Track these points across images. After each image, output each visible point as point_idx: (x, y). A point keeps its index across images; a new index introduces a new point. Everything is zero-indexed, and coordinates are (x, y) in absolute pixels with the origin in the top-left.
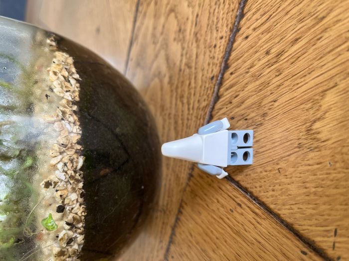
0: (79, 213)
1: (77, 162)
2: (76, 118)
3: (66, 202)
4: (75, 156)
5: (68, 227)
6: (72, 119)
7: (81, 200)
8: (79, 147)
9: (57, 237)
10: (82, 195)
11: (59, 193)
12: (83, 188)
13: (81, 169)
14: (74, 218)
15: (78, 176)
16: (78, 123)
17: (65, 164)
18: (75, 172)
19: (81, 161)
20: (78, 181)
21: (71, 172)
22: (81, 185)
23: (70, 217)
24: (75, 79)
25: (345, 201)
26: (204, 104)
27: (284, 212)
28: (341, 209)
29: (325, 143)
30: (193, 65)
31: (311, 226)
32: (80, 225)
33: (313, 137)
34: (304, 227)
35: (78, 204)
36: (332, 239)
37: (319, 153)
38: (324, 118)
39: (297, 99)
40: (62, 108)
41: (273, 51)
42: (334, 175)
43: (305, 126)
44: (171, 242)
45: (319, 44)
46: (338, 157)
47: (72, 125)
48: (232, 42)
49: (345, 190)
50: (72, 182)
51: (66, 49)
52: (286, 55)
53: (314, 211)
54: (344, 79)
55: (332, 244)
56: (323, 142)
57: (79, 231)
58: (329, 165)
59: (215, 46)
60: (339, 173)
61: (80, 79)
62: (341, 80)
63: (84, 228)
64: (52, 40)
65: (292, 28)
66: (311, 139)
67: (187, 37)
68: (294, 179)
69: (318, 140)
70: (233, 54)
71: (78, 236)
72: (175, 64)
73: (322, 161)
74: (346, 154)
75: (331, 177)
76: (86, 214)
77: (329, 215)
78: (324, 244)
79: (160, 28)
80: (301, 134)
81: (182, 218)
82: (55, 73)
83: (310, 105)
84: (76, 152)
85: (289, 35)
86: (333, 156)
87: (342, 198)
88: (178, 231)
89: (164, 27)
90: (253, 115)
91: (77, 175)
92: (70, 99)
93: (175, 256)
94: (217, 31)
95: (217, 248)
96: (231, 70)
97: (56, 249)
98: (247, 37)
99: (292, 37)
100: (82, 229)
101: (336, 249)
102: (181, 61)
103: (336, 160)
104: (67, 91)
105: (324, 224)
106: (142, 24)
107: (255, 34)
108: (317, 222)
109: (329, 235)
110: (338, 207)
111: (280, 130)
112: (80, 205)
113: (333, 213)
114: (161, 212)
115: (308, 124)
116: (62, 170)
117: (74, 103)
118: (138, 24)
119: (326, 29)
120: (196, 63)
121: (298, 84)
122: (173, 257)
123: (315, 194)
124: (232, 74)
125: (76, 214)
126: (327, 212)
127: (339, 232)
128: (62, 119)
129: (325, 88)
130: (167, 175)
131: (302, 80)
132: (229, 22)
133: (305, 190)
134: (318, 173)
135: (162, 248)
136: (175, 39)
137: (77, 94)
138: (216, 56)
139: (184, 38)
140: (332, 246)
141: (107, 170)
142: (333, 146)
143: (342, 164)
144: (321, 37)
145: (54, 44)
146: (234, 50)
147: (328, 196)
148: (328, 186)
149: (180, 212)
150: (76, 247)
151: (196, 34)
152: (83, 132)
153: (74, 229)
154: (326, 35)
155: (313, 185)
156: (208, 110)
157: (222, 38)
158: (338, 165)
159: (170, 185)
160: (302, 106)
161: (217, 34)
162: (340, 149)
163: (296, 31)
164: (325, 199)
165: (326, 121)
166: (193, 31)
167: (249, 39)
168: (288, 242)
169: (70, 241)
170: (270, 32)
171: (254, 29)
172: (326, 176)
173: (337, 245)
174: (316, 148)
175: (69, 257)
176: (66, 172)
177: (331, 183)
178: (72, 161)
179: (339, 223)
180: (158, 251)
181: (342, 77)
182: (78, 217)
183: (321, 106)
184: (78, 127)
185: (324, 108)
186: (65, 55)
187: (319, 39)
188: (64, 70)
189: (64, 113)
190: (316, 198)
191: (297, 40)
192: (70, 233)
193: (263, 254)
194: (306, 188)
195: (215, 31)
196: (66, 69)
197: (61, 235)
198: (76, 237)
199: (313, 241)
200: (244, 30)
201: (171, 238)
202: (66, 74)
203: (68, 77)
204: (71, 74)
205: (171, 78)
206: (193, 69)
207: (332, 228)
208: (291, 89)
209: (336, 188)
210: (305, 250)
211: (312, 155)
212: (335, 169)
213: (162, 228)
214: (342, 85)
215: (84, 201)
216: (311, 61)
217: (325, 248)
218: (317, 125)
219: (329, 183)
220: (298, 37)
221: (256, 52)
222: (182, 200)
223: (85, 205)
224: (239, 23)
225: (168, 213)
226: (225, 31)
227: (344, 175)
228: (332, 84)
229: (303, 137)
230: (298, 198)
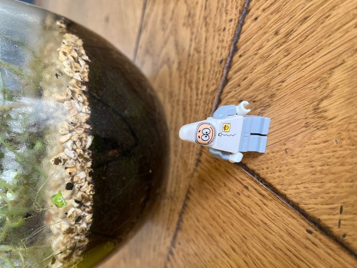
0: (88, 192)
1: (86, 141)
2: (85, 98)
3: (75, 179)
4: (84, 135)
5: (76, 205)
6: (81, 99)
7: (89, 179)
8: (88, 126)
9: (66, 214)
10: (90, 174)
11: (68, 170)
12: (92, 167)
13: (90, 148)
14: (83, 197)
15: (86, 155)
16: (87, 103)
17: (74, 143)
18: (84, 151)
19: (90, 140)
20: (87, 160)
21: (80, 151)
22: (89, 164)
23: (79, 195)
24: (85, 61)
25: (350, 177)
26: (212, 88)
27: (290, 193)
28: (347, 186)
29: (331, 121)
30: (202, 49)
31: (316, 204)
32: (89, 204)
33: (320, 115)
34: (309, 206)
35: (87, 183)
36: (338, 217)
37: (326, 131)
38: (331, 96)
39: (305, 78)
40: (71, 88)
41: (282, 31)
42: (341, 152)
43: (312, 105)
44: (178, 228)
45: (327, 22)
46: (345, 134)
47: (81, 104)
48: (241, 24)
49: (351, 167)
50: (80, 160)
51: (75, 31)
52: (295, 34)
53: (320, 190)
54: (352, 56)
55: (338, 222)
56: (330, 120)
57: (87, 209)
58: (335, 143)
59: (224, 29)
60: (345, 150)
61: (89, 61)
62: (348, 57)
63: (93, 206)
64: (61, 23)
65: (301, 7)
66: (318, 117)
67: (197, 22)
68: (300, 158)
69: (325, 118)
70: (243, 37)
71: (86, 214)
72: (184, 50)
73: (328, 139)
74: (353, 131)
75: (337, 154)
76: (94, 193)
77: (335, 193)
78: (330, 222)
79: (169, 14)
80: (308, 113)
81: (190, 204)
82: (65, 54)
83: (317, 84)
84: (85, 132)
85: (298, 14)
86: (339, 133)
87: (348, 175)
88: (185, 217)
89: (173, 12)
90: (261, 96)
91: (86, 153)
92: (79, 79)
93: (182, 242)
94: (227, 13)
95: (224, 231)
96: (240, 52)
97: (65, 226)
98: (256, 19)
99: (300, 16)
100: (90, 208)
101: (341, 226)
102: (190, 46)
103: (342, 137)
104: (76, 72)
105: (330, 201)
106: (151, 10)
107: (264, 15)
108: (322, 200)
109: (334, 213)
110: (344, 184)
111: (287, 111)
112: (89, 184)
113: (339, 190)
114: (169, 199)
115: (315, 103)
116: (71, 148)
117: (83, 83)
118: (147, 11)
119: (334, 7)
120: (205, 47)
121: (306, 63)
122: (180, 243)
123: (321, 172)
124: (240, 56)
125: (85, 192)
126: (333, 189)
127: (344, 209)
128: (72, 98)
129: (333, 65)
130: (175, 162)
131: (311, 58)
132: (239, 5)
133: (311, 169)
134: (324, 152)
135: (169, 235)
136: (184, 24)
137: (86, 75)
138: (225, 39)
139: (193, 22)
140: (338, 224)
141: (116, 151)
142: (340, 123)
143: (349, 141)
144: (329, 15)
145: (63, 26)
146: (243, 33)
147: (334, 174)
148: (335, 164)
149: (187, 198)
150: (84, 225)
151: (205, 18)
152: (92, 112)
153: (83, 208)
154: (334, 13)
155: (320, 163)
156: (216, 95)
157: (231, 21)
158: (344, 142)
159: (178, 171)
160: (309, 86)
161: (226, 17)
162: (346, 126)
163: (305, 10)
164: (332, 177)
165: (333, 99)
166: (202, 15)
167: (258, 20)
168: (294, 222)
169: (79, 219)
170: (279, 12)
171: (264, 10)
172: (331, 154)
173: (342, 222)
174: (323, 126)
175: (78, 235)
176: (75, 150)
177: (338, 160)
178: (81, 139)
179: (345, 200)
180: (165, 239)
181: (350, 54)
182: (86, 196)
183: (328, 84)
184: (87, 107)
185: (331, 86)
186: (75, 37)
187: (327, 17)
188: (74, 51)
189: (73, 92)
190: (322, 176)
191: (306, 19)
192: (79, 211)
193: (269, 235)
194: (312, 167)
195: (224, 14)
196: (76, 50)
197: (70, 213)
198: (84, 216)
199: (319, 219)
200: (254, 12)
201: (178, 224)
202: (76, 55)
203: (77, 57)
204: (81, 55)
205: (180, 63)
206: (202, 54)
207: (338, 205)
208: (300, 68)
209: (342, 165)
210: (311, 229)
211: (319, 133)
212: (341, 147)
213: (169, 215)
214: (350, 62)
215: (93, 180)
216: (319, 39)
217: (330, 226)
218: (324, 103)
219: (335, 160)
220: (307, 15)
221: (265, 33)
222: (190, 186)
223: (93, 184)
224: (248, 5)
225: (175, 199)
226: (234, 14)
227: (350, 151)
228: (339, 62)
229: (310, 116)
230: (305, 178)
